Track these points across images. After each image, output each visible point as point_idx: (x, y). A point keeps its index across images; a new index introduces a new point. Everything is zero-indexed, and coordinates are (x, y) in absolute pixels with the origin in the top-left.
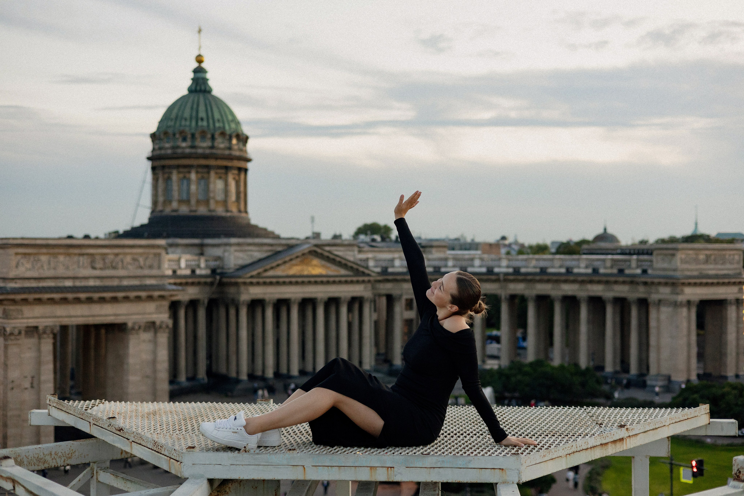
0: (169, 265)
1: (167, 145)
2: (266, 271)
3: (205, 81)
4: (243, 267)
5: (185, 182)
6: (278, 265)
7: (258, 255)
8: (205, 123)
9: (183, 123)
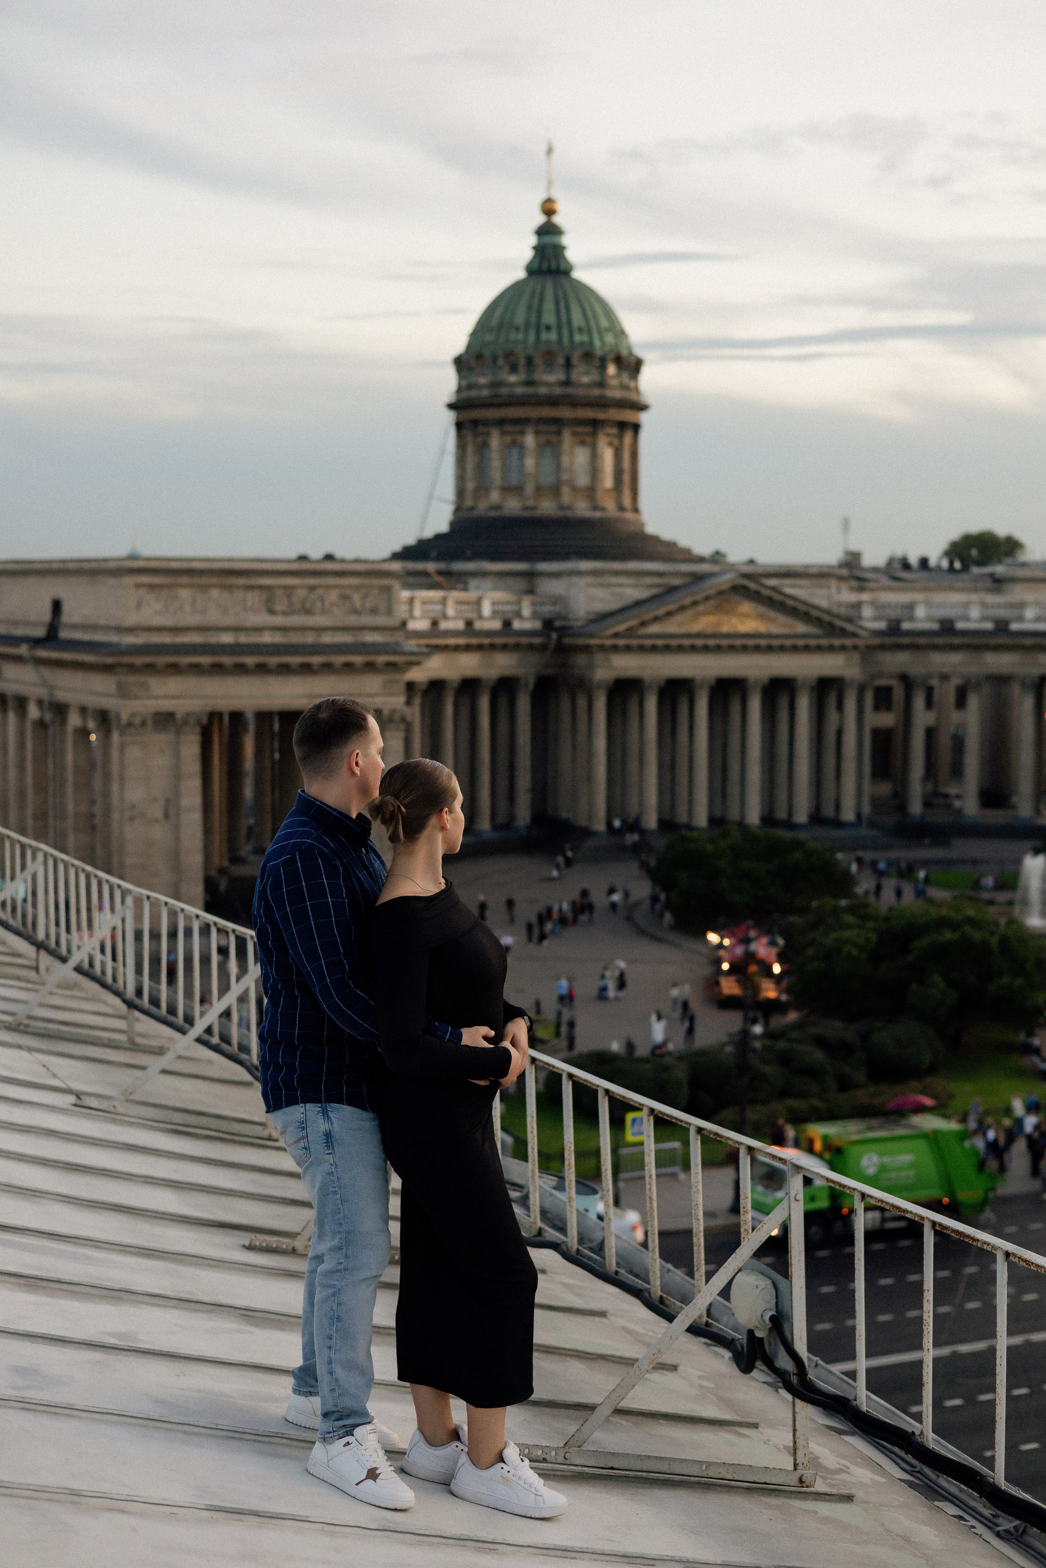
0: (458, 611)
1: (482, 380)
2: (643, 624)
3: (559, 250)
4: (603, 617)
5: (515, 452)
6: (669, 614)
7: (633, 593)
8: (553, 336)
9: (513, 336)
